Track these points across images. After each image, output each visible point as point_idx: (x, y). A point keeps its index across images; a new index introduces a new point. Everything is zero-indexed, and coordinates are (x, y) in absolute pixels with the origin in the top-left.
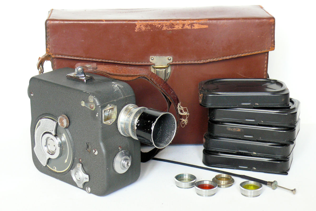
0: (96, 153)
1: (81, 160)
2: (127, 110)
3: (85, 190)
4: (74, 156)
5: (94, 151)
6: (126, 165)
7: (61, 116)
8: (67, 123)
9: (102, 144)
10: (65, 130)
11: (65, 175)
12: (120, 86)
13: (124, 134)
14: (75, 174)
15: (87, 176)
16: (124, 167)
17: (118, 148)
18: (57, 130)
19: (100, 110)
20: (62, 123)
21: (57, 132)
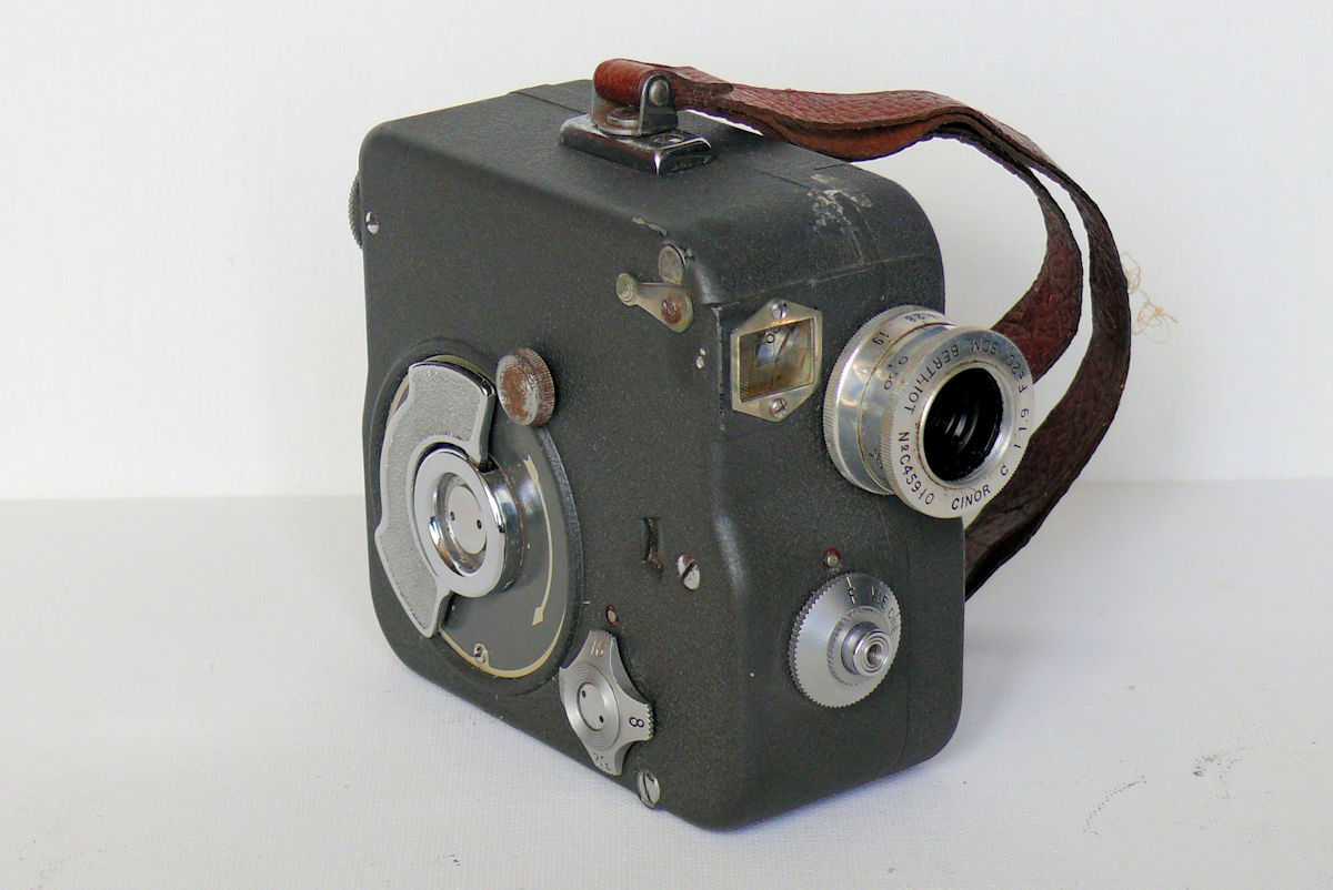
0: (693, 582)
1: (612, 616)
2: (881, 337)
3: (633, 787)
4: (577, 593)
5: (682, 567)
6: (859, 662)
7: (514, 354)
8: (542, 395)
9: (725, 531)
10: (538, 437)
11: (533, 695)
12: (853, 199)
13: (858, 478)
14: (581, 693)
15: (643, 711)
16: (850, 670)
17: (825, 555)
18: (497, 434)
19: (719, 330)
20: (517, 397)
21: (498, 446)
